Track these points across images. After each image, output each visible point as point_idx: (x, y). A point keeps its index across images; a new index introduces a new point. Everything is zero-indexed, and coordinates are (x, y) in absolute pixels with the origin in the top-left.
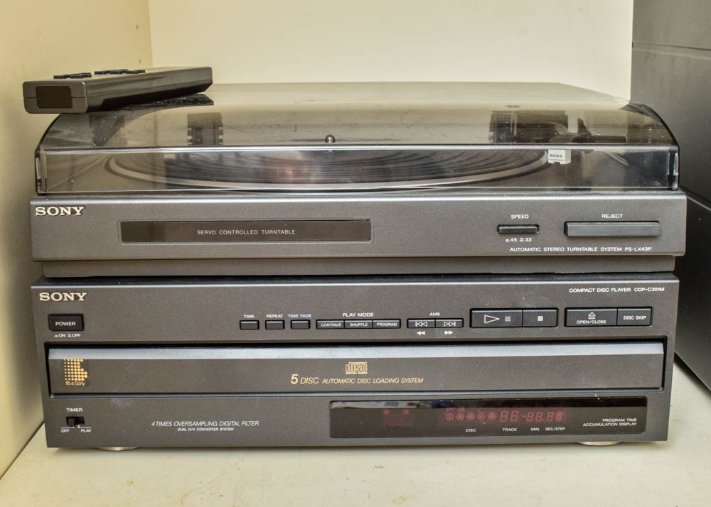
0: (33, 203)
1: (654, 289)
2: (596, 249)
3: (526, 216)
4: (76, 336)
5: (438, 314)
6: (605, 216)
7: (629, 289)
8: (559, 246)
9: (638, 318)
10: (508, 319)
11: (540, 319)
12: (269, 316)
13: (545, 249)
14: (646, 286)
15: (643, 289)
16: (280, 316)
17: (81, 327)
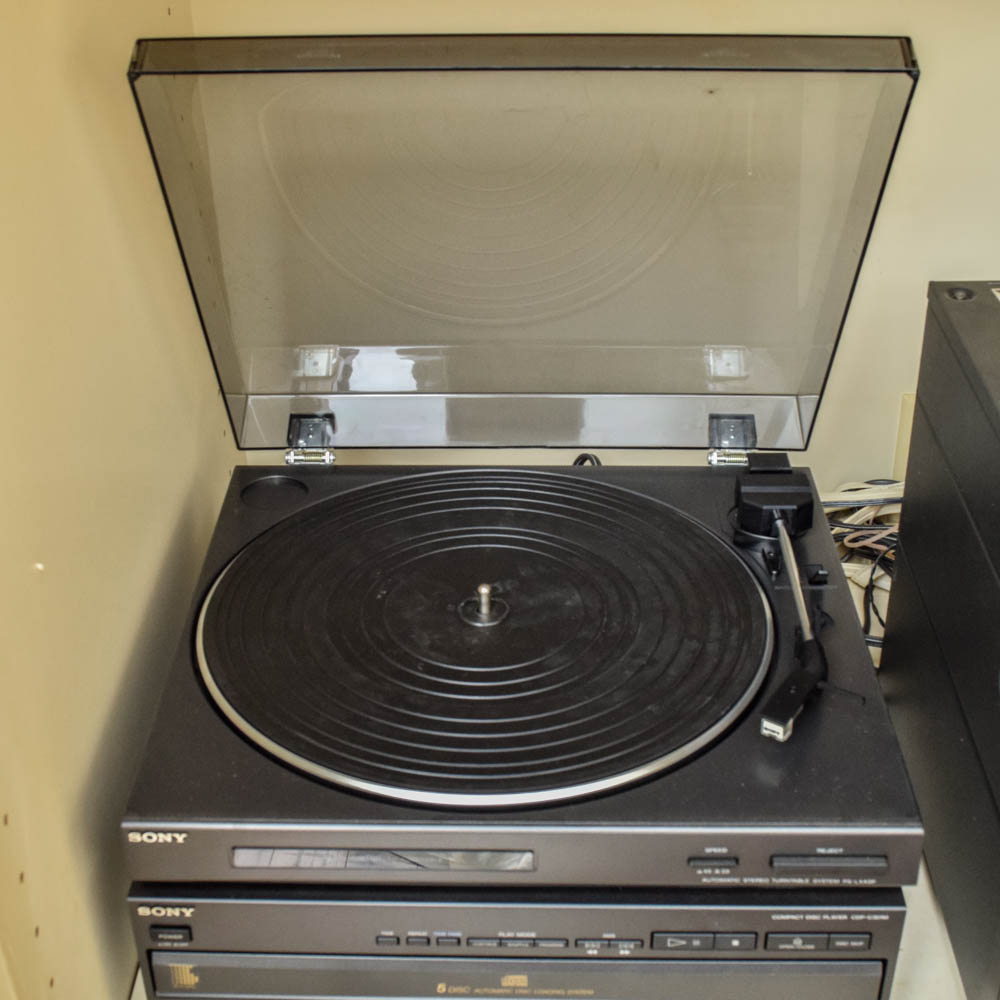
0: (125, 825)
1: (876, 917)
2: (807, 881)
3: (724, 850)
4: (184, 945)
5: (613, 936)
6: (821, 851)
7: (845, 917)
8: (763, 876)
9: (854, 944)
10: (696, 943)
11: (736, 943)
12: (412, 933)
13: (746, 880)
14: (866, 913)
15: (861, 917)
16: (424, 934)
17: (190, 938)
